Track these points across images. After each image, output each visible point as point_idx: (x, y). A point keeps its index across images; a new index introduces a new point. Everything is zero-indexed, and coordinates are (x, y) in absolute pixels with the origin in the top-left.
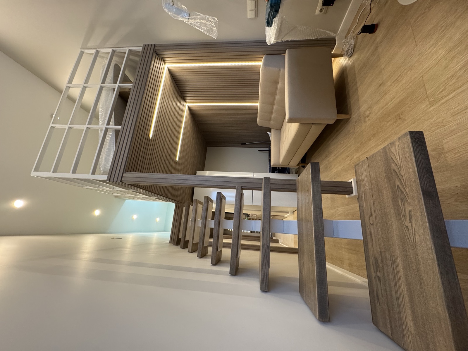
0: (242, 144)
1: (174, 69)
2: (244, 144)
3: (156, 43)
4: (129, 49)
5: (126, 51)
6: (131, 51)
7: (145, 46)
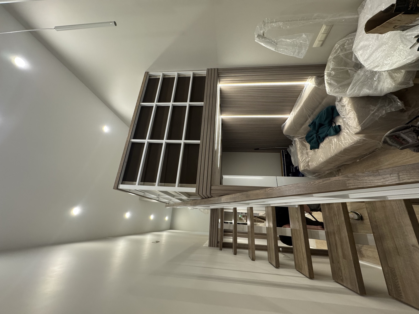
0: (255, 149)
1: (225, 88)
2: (257, 150)
3: (218, 68)
4: (193, 73)
5: (190, 74)
6: (194, 74)
7: (208, 70)
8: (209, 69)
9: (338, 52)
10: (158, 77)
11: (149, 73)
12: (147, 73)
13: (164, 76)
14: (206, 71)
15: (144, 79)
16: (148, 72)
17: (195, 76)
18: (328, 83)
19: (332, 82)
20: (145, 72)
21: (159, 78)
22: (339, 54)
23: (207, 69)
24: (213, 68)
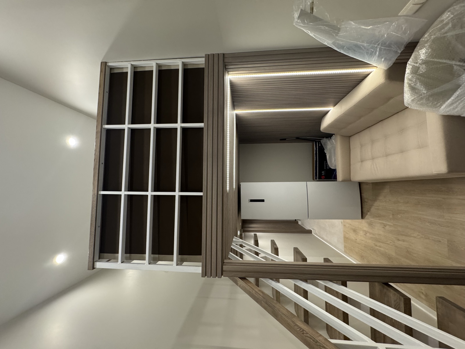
0: (281, 140)
4: (183, 62)
5: (178, 64)
6: (184, 64)
7: (208, 57)
8: (209, 55)
9: (446, 28)
10: (125, 71)
11: (108, 64)
12: (104, 64)
13: (134, 67)
14: (203, 59)
15: (101, 77)
16: (106, 63)
17: (186, 68)
18: (410, 85)
19: (419, 86)
20: (102, 63)
21: (127, 73)
22: (446, 33)
23: (206, 55)
24: (215, 54)
